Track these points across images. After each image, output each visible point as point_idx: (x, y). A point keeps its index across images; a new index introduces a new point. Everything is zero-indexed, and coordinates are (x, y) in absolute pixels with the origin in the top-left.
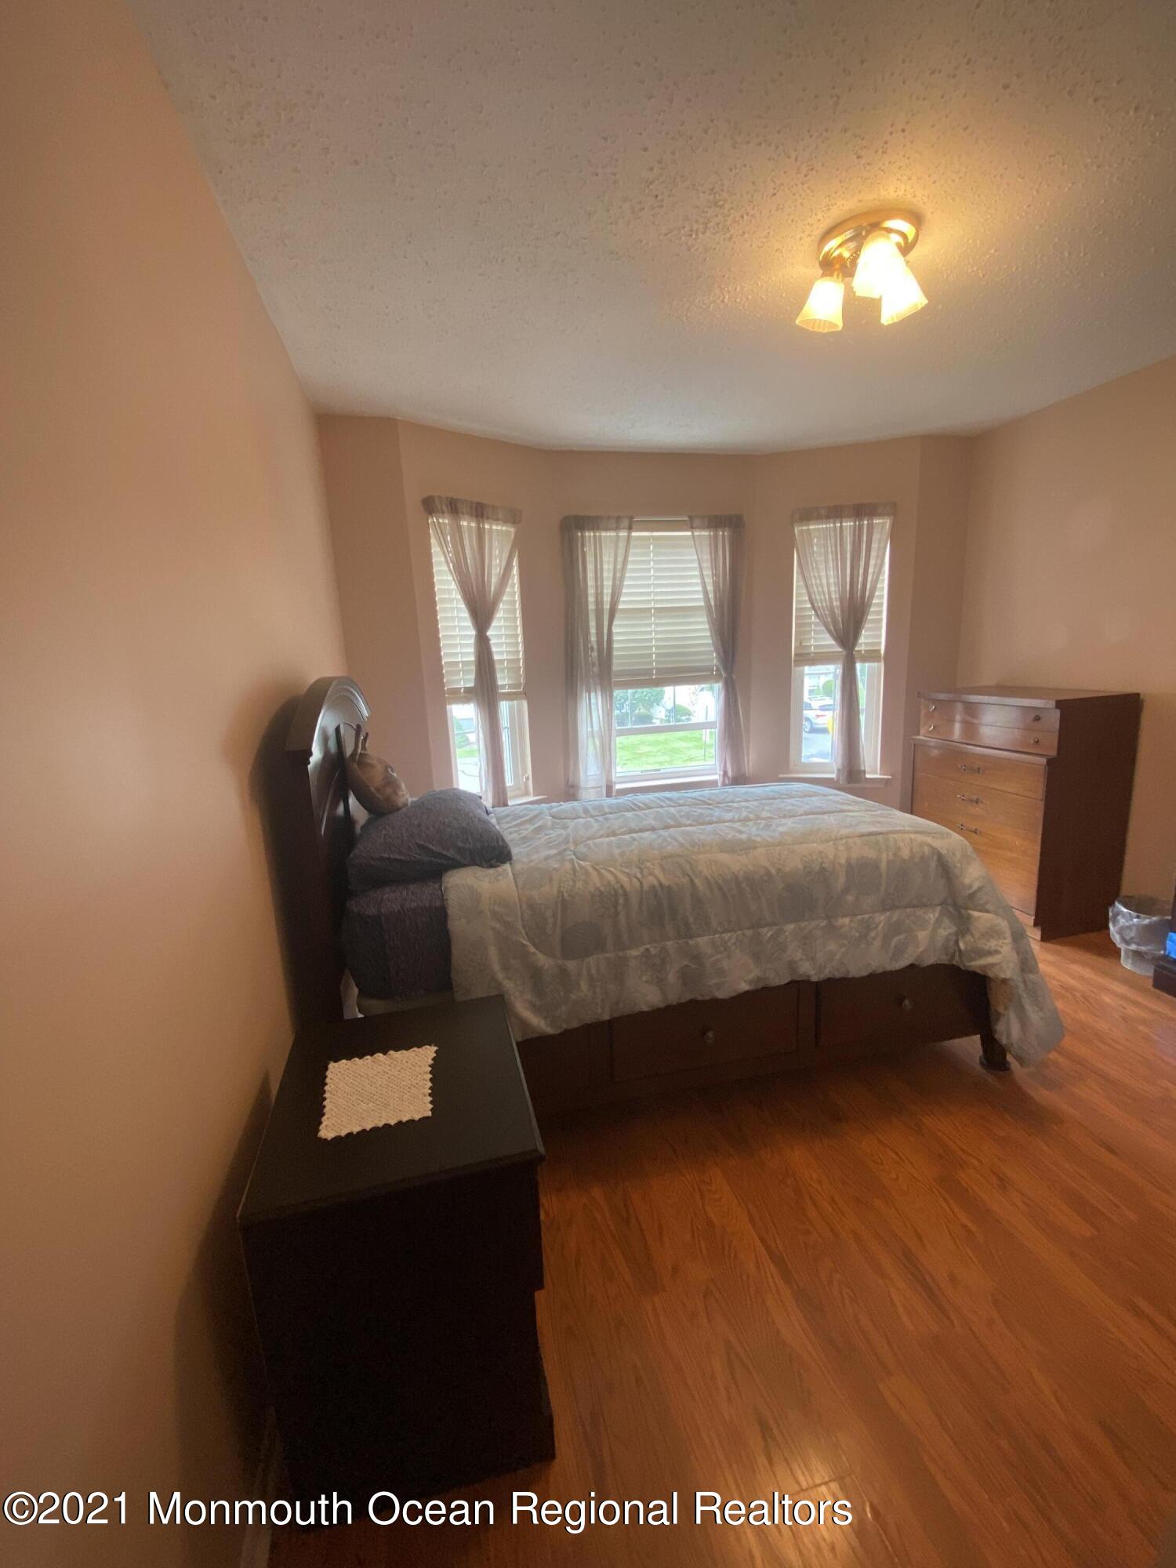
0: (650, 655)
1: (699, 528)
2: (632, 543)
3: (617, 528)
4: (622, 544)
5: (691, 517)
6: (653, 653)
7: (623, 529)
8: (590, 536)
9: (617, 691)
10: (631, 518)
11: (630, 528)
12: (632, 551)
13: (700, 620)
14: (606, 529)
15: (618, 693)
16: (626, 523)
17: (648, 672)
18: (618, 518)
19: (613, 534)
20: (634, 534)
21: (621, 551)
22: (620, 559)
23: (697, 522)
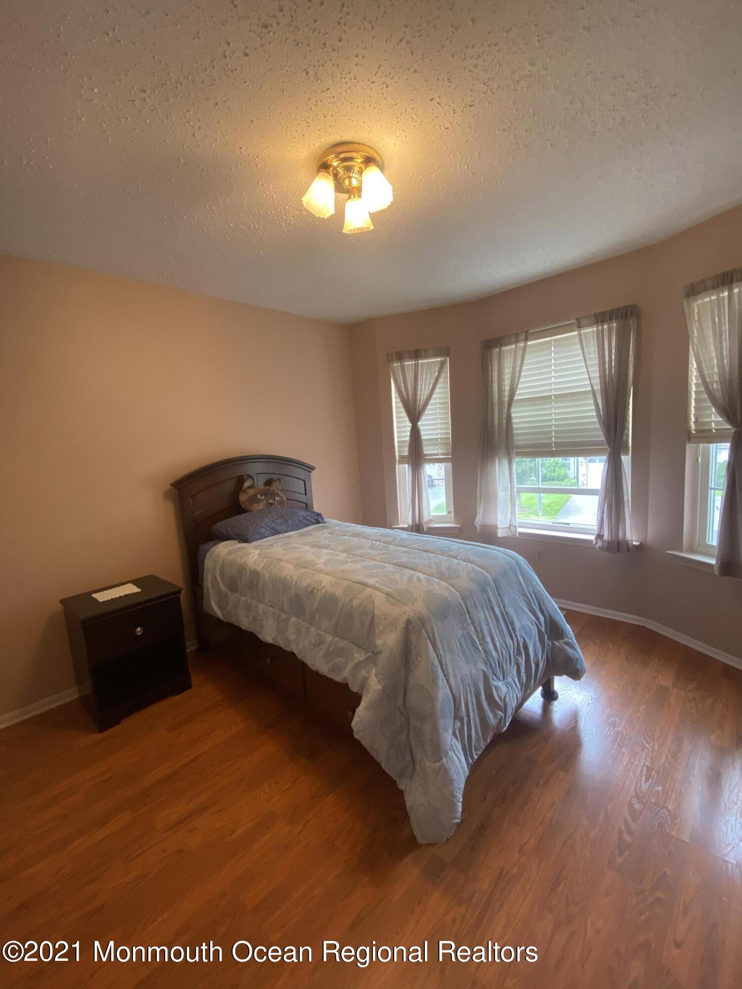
0: (551, 432)
1: (586, 326)
2: (528, 350)
3: (517, 341)
4: (520, 352)
5: (578, 319)
6: (552, 431)
7: (522, 341)
8: (496, 351)
9: (517, 460)
10: (527, 332)
11: (526, 339)
12: (527, 356)
13: (589, 402)
14: (509, 344)
15: (516, 460)
16: (523, 336)
17: (549, 445)
18: (517, 335)
19: (513, 346)
20: (529, 343)
21: (519, 359)
22: (519, 363)
23: (584, 322)
